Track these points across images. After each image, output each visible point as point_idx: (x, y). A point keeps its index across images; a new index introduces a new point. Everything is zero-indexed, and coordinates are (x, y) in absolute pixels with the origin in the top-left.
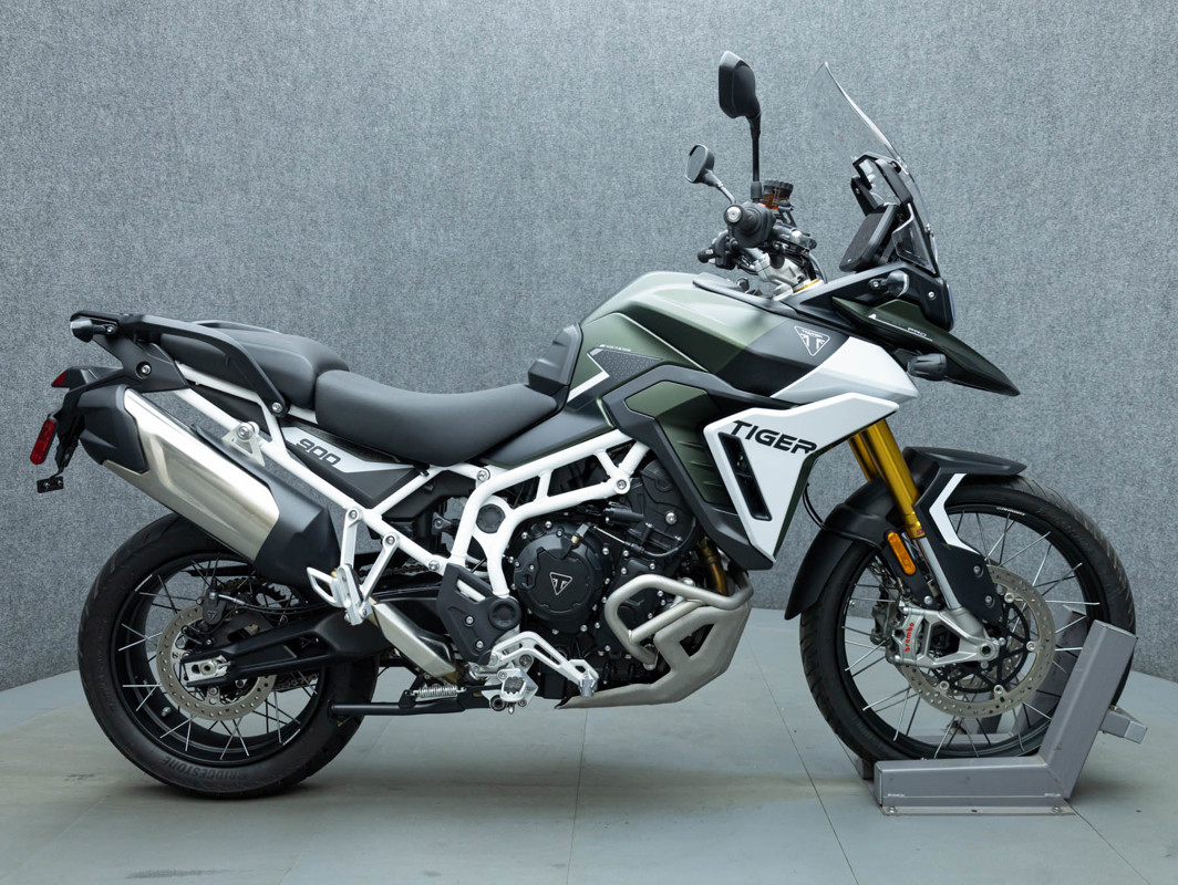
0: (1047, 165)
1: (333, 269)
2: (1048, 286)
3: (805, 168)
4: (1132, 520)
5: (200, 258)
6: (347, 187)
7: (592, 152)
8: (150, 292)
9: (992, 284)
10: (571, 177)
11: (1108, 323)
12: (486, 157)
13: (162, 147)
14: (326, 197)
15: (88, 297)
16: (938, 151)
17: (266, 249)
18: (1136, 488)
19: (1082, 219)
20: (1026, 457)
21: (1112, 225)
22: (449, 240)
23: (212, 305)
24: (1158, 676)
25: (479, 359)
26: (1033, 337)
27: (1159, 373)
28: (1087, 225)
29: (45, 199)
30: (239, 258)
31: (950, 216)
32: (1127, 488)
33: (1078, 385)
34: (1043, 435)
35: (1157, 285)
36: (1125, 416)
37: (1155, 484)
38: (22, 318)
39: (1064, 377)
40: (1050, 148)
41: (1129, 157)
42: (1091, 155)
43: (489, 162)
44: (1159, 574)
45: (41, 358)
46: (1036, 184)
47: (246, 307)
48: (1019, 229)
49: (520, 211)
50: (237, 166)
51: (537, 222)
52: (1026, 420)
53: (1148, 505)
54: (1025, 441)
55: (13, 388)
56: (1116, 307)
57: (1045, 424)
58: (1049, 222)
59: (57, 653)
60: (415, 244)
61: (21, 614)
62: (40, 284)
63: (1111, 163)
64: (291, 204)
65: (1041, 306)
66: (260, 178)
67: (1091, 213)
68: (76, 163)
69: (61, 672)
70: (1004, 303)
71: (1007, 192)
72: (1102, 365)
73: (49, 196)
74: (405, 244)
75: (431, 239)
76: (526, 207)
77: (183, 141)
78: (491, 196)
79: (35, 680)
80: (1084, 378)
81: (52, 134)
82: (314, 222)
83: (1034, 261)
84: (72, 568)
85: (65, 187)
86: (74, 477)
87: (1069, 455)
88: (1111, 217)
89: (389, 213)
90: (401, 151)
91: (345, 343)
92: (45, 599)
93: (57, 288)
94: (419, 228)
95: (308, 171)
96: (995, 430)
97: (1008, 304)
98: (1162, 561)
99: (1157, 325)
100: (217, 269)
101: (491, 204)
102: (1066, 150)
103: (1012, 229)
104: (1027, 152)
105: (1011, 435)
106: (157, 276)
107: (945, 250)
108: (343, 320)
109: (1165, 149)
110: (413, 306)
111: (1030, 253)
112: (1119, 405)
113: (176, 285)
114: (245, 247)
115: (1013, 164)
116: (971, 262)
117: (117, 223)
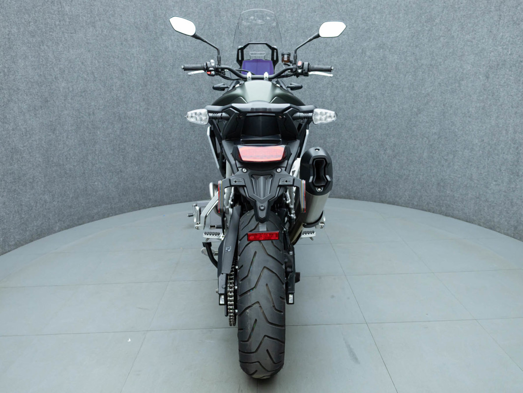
0: (442, 12)
1: (136, 61)
2: (439, 66)
3: (339, 11)
4: (467, 163)
5: (78, 59)
6: (139, 23)
7: (246, 3)
8: (58, 76)
9: (416, 64)
10: (237, 15)
11: (463, 83)
12: (199, 6)
13: (55, 8)
14: (130, 28)
15: (32, 80)
16: (396, 4)
17: (106, 53)
18: (469, 150)
19: (456, 37)
20: (427, 138)
21: (468, 41)
22: (185, 46)
23: (86, 80)
24: (472, 223)
25: (201, 98)
26: (432, 88)
27: (482, 104)
28: (457, 40)
29: (7, 36)
30: (95, 58)
31: (400, 34)
32: (466, 151)
33: (449, 109)
34: (434, 128)
35: (484, 67)
36: (467, 122)
37: (477, 149)
38: (5, 92)
39: (444, 105)
40: (444, 4)
41: (478, 10)
42: (461, 9)
43: (201, 9)
44: (476, 185)
45: (16, 109)
46: (437, 21)
47: (100, 80)
48: (429, 41)
49: (215, 32)
50: (89, 15)
51: (223, 36)
52: (427, 122)
53: (473, 158)
54: (426, 131)
55: (6, 123)
56: (467, 76)
57: (435, 124)
58: (442, 39)
59: (39, 230)
60: (170, 48)
61: (23, 216)
62: (10, 76)
63: (470, 13)
64: (115, 32)
65: (436, 75)
66: (100, 20)
67: (460, 35)
68: (18, 18)
69: (42, 237)
70: (421, 73)
71: (425, 24)
72: (459, 100)
73: (8, 35)
74: (166, 49)
75: (177, 46)
76: (218, 30)
77: (64, 5)
78: (203, 25)
79: (32, 241)
80: (451, 106)
81: (6, 5)
82: (126, 40)
83: (434, 55)
84: (41, 196)
85: (14, 30)
86: (37, 159)
87: (443, 137)
88: (468, 37)
89: (158, 34)
90: (161, 5)
91: (144, 93)
92: (32, 209)
93: (18, 77)
94: (172, 41)
95: (121, 16)
96: (414, 126)
97: (423, 73)
98: (477, 180)
99: (483, 85)
100: (86, 64)
101: (202, 29)
102: (451, 6)
103: (426, 40)
104: (434, 6)
105: (421, 128)
106: (60, 69)
107: (397, 49)
108: (142, 84)
109: (493, 8)
110: (172, 76)
111: (433, 52)
112: (465, 117)
113: (69, 72)
114: (97, 53)
115: (428, 11)
116: (408, 55)
117: (40, 45)
